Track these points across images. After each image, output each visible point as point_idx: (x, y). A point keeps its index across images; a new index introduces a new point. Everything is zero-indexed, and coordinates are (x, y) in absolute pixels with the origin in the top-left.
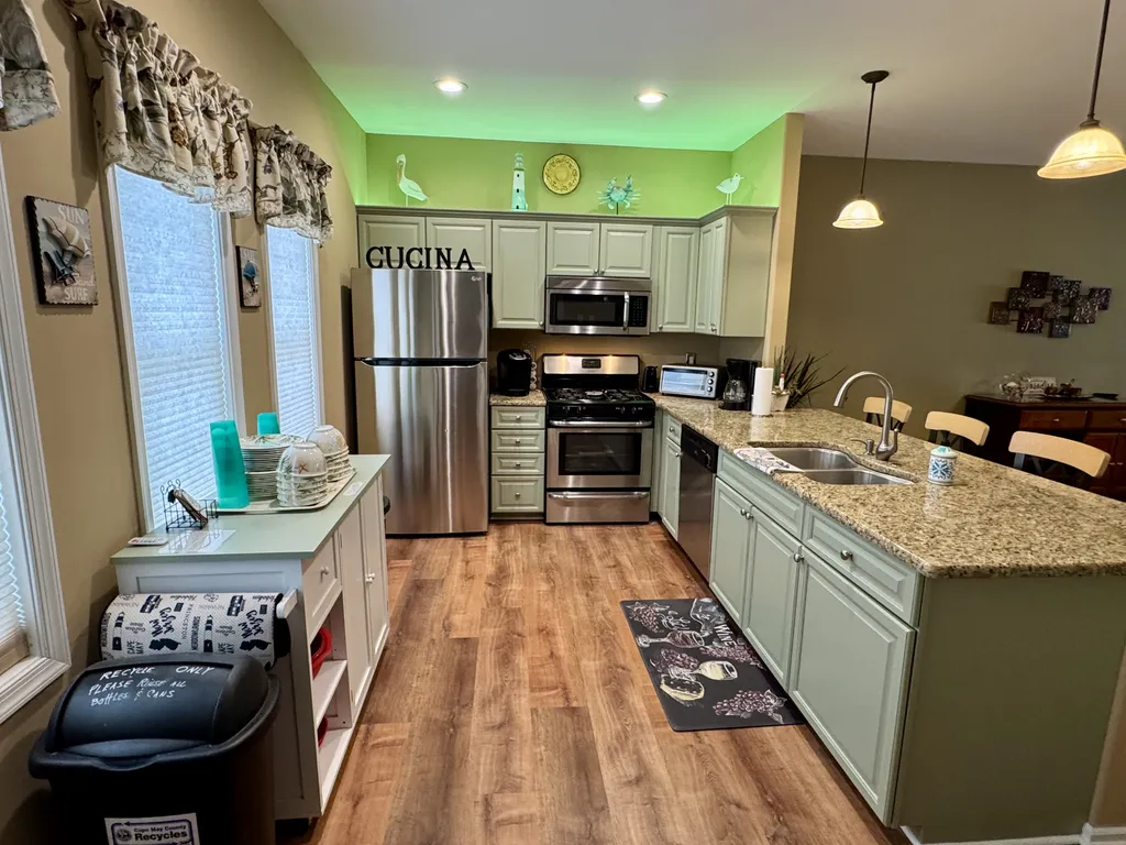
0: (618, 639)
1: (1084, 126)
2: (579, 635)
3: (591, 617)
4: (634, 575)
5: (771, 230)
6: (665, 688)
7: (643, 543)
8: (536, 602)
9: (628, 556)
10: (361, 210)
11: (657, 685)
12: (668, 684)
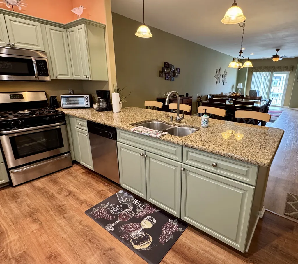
0: (96, 234)
1: (233, 5)
2: (75, 245)
3: (74, 230)
4: (82, 195)
5: (103, 33)
6: (136, 247)
7: (76, 177)
8: (34, 240)
9: (73, 186)
11: (132, 248)
12: (136, 244)
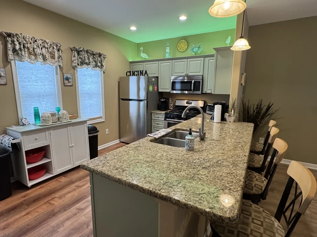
10: (131, 63)
